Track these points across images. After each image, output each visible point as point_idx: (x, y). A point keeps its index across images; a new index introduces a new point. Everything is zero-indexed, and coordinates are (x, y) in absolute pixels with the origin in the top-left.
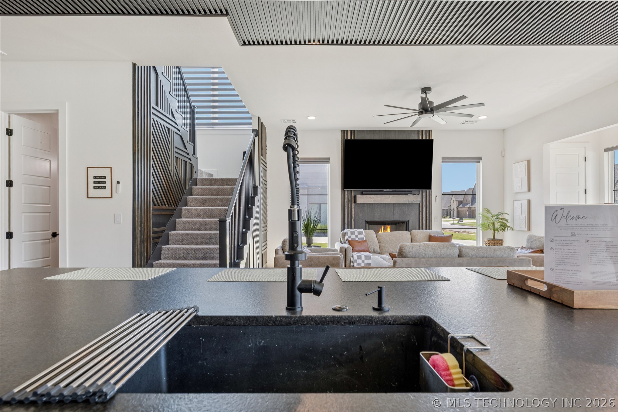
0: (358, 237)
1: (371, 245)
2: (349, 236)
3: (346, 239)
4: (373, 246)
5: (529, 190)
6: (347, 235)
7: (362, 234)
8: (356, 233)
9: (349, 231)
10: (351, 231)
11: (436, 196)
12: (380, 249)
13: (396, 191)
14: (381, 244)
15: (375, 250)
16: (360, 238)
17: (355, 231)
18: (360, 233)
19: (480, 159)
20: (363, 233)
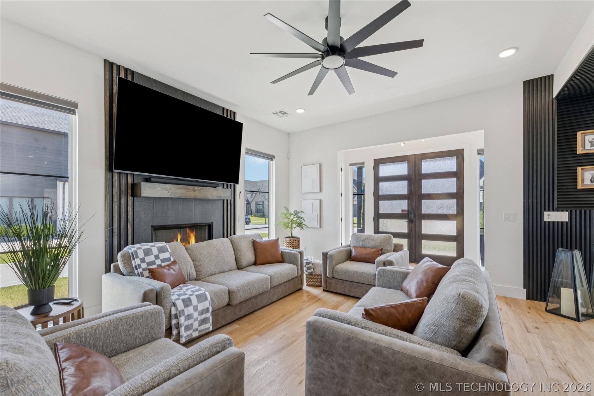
0: (159, 258)
1: (183, 268)
2: (141, 259)
3: (134, 265)
4: (186, 269)
5: (321, 191)
6: (137, 257)
7: (165, 252)
8: (155, 251)
9: (140, 248)
10: (143, 248)
11: (241, 192)
12: (196, 272)
13: (197, 181)
14: (198, 263)
15: (191, 274)
16: (164, 259)
17: (152, 246)
18: (162, 250)
19: (274, 157)
20: (167, 249)
